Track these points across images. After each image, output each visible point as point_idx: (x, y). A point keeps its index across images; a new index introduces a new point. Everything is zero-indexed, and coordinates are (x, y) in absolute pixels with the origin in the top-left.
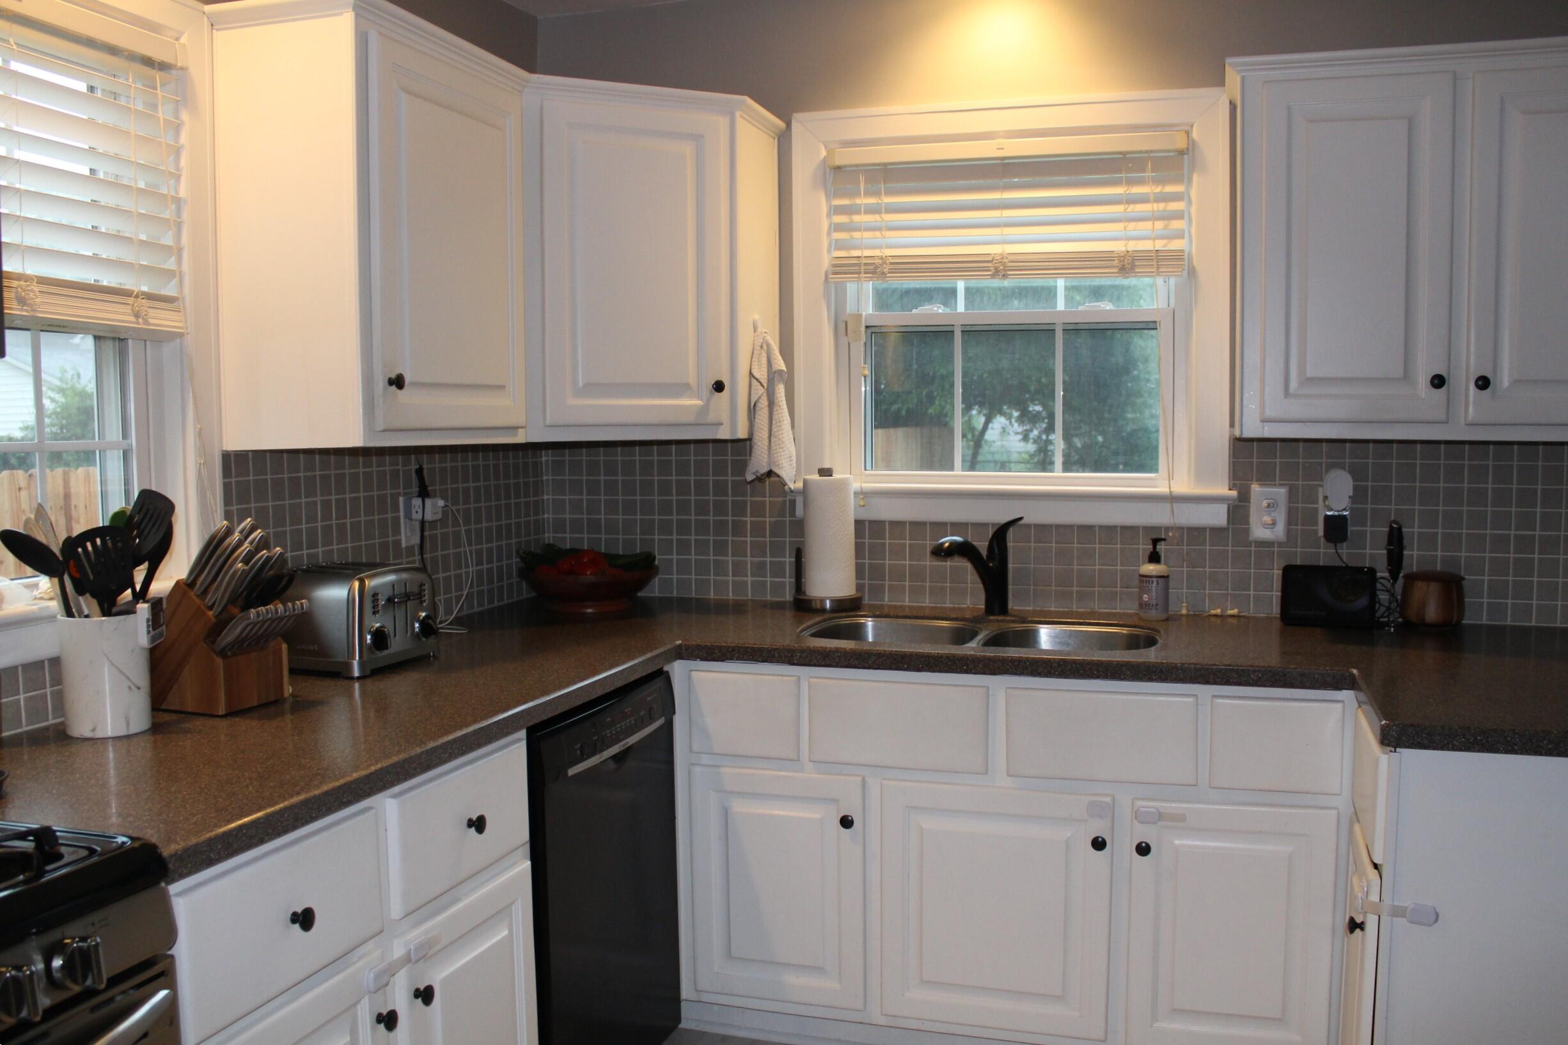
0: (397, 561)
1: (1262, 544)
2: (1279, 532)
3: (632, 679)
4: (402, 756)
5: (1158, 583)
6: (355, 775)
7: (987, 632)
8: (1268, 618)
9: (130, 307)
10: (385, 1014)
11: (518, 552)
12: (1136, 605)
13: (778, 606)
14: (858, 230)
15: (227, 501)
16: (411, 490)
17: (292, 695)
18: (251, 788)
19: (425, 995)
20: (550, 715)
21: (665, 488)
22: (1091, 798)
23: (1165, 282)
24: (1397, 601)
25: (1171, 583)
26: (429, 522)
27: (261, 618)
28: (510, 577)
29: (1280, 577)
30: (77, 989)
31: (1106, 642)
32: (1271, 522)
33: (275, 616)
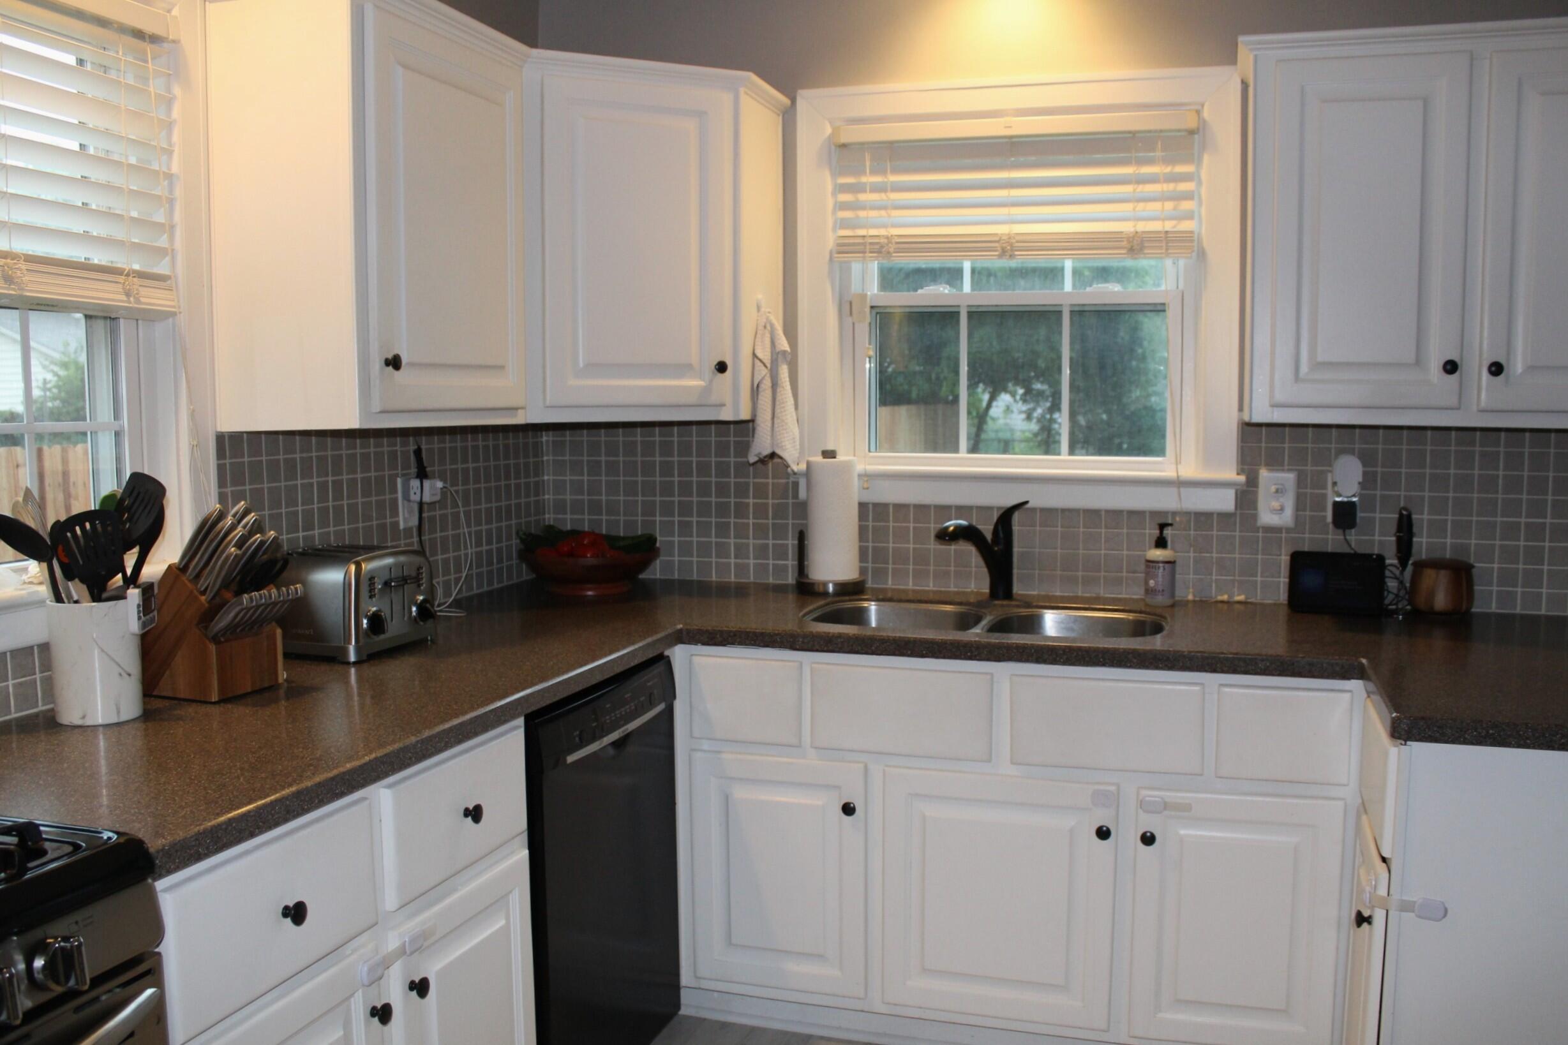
0: (394, 543)
1: (1269, 529)
2: (1286, 518)
3: (632, 664)
4: (397, 746)
5: (1164, 569)
6: (349, 766)
7: (992, 617)
8: (1275, 604)
9: (121, 286)
10: (379, 1007)
11: (517, 533)
12: (1142, 591)
13: (779, 589)
14: (864, 208)
15: (222, 483)
16: (409, 471)
17: (286, 680)
18: (242, 779)
19: (421, 987)
20: (548, 702)
21: (667, 469)
22: (1097, 787)
23: (1174, 263)
24: (1406, 588)
25: (1178, 569)
26: (428, 504)
27: (254, 603)
28: (510, 558)
29: (1288, 563)
30: (59, 989)
31: (1112, 628)
32: (1279, 508)
33: (269, 602)
